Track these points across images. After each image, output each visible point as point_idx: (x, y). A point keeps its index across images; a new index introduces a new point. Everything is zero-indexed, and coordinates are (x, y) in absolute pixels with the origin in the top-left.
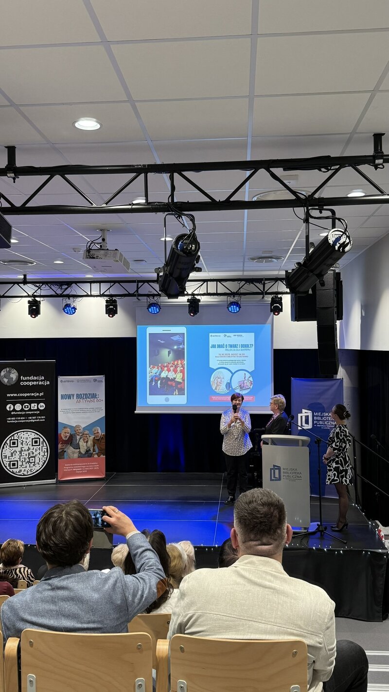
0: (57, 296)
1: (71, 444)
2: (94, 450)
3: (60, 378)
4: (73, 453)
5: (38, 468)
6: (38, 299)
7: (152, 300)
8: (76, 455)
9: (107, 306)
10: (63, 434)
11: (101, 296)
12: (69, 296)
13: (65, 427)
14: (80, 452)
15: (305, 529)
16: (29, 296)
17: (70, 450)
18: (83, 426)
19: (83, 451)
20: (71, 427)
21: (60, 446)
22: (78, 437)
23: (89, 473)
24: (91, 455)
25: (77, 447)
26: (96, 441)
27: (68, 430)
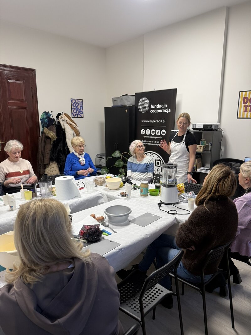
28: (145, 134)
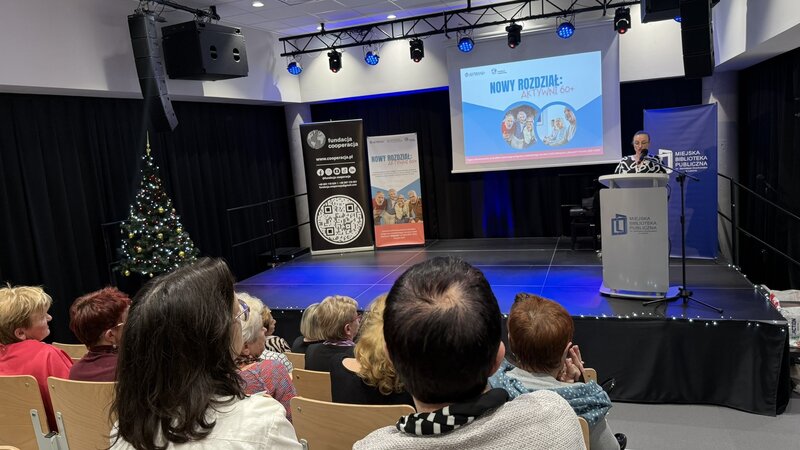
0: (358, 44)
1: (386, 209)
2: (411, 216)
3: (370, 139)
4: (390, 218)
5: (354, 234)
6: (338, 50)
7: (463, 35)
8: (392, 221)
9: (412, 49)
10: (377, 199)
11: (404, 37)
12: (369, 43)
13: (379, 192)
14: (396, 218)
15: (662, 294)
16: (329, 48)
17: (385, 215)
18: (398, 189)
19: (399, 216)
20: (385, 191)
21: (375, 212)
22: (393, 202)
23: (408, 238)
24: (408, 221)
25: (393, 212)
26: (412, 206)
27: (382, 194)
28: (325, 175)
